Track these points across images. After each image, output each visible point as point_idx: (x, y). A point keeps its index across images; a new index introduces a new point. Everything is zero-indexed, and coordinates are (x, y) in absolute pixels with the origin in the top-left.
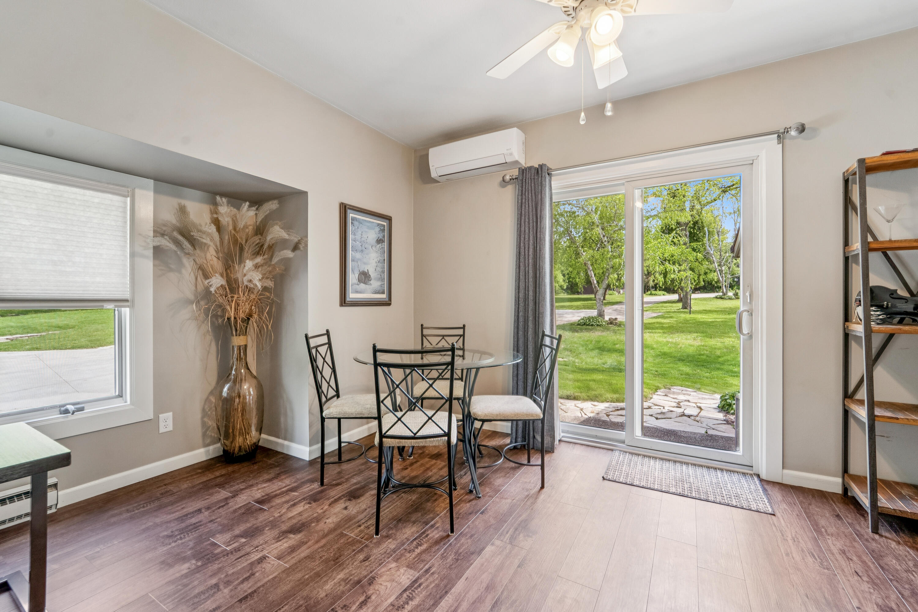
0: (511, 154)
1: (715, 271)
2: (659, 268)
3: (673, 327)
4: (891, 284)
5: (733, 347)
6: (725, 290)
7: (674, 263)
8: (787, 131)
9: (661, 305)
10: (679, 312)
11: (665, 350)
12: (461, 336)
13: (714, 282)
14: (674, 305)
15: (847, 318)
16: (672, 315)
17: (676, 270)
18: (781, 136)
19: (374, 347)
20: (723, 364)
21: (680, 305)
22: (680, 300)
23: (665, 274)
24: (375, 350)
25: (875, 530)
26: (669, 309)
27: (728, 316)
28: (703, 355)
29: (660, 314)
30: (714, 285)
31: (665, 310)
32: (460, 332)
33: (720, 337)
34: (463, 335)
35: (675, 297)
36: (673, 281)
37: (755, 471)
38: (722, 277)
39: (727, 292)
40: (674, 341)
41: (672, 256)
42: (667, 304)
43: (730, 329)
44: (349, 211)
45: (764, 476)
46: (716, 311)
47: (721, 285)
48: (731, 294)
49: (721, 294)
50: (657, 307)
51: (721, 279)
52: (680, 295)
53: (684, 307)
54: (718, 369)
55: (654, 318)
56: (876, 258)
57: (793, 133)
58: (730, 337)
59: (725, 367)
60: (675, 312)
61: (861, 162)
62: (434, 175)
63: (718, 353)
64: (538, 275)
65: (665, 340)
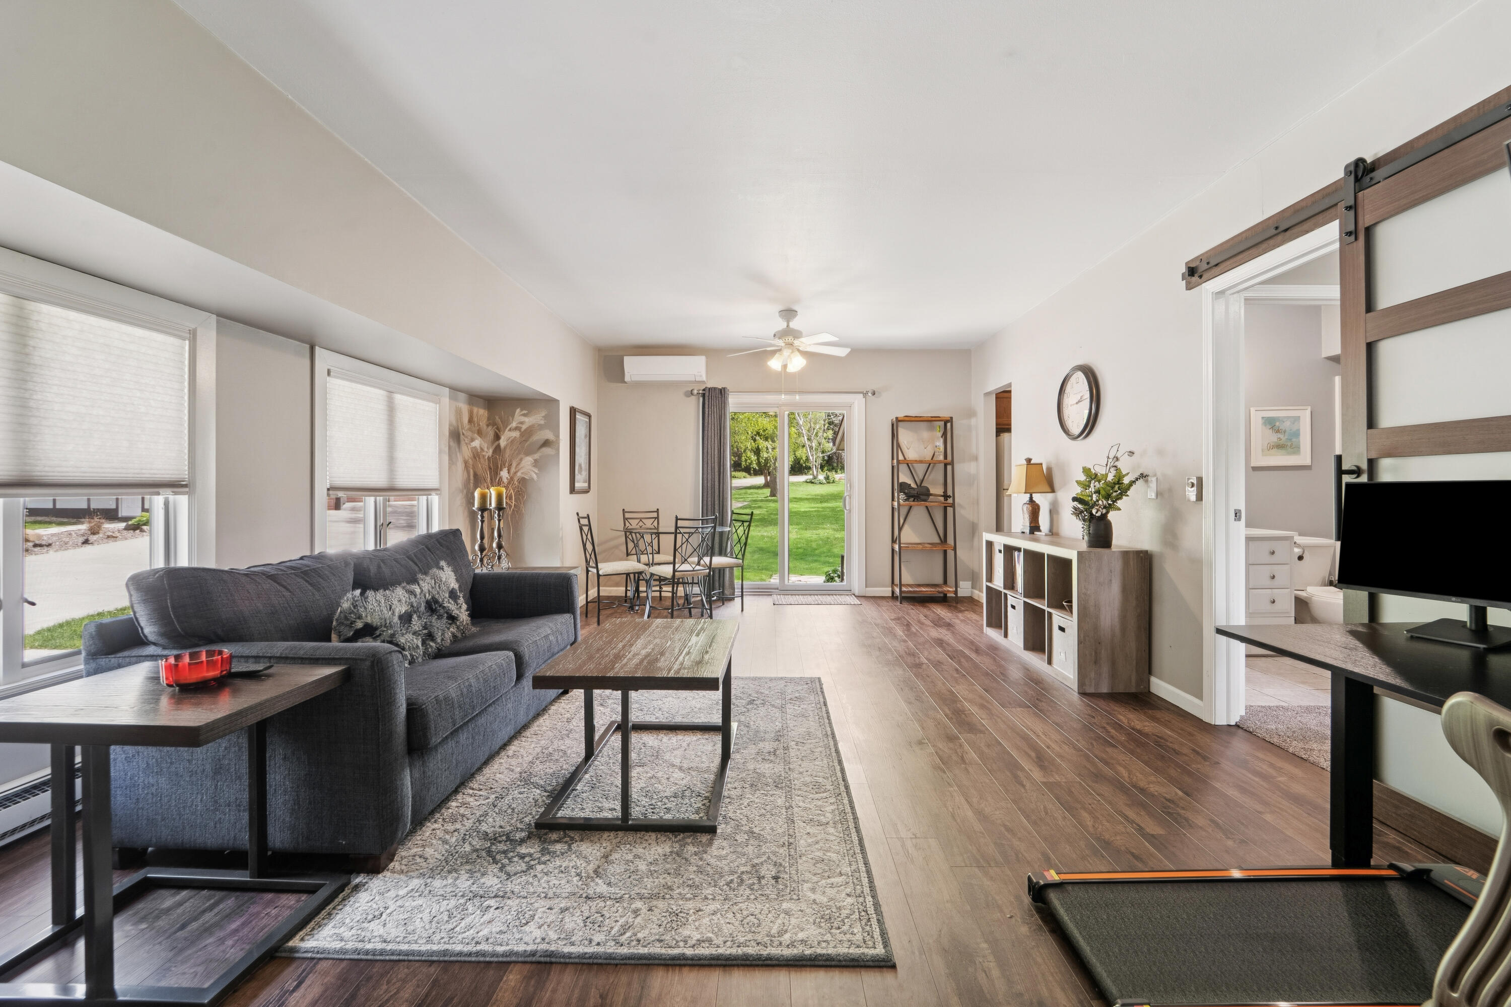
0: (701, 376)
1: (804, 446)
2: (750, 444)
3: (765, 519)
4: (909, 481)
5: (828, 538)
6: (815, 473)
7: (766, 439)
8: (867, 393)
9: (744, 491)
10: (767, 501)
11: (761, 546)
12: (655, 518)
13: (802, 461)
14: (760, 491)
15: (893, 500)
16: (760, 504)
17: (769, 446)
18: (865, 394)
19: (677, 517)
20: (820, 556)
21: (767, 491)
22: (766, 485)
23: (757, 452)
24: (677, 519)
25: (901, 603)
26: (755, 497)
27: (820, 505)
28: (800, 548)
29: (746, 503)
30: (802, 465)
31: (750, 498)
32: (655, 515)
33: (815, 529)
34: (657, 518)
35: (760, 480)
36: (767, 460)
37: (852, 592)
38: (812, 455)
39: (817, 475)
40: (769, 534)
41: (764, 431)
42: (752, 491)
43: (824, 519)
44: (577, 413)
45: (857, 594)
46: (807, 499)
47: (811, 465)
48: (821, 477)
49: (811, 477)
50: (740, 494)
51: (811, 458)
52: (766, 479)
53: (773, 494)
54: (816, 561)
55: (741, 508)
56: (903, 467)
57: (870, 394)
58: (824, 528)
59: (822, 559)
60: (762, 501)
61: (897, 418)
62: (627, 379)
63: (814, 545)
64: (722, 470)
65: (759, 534)
